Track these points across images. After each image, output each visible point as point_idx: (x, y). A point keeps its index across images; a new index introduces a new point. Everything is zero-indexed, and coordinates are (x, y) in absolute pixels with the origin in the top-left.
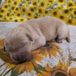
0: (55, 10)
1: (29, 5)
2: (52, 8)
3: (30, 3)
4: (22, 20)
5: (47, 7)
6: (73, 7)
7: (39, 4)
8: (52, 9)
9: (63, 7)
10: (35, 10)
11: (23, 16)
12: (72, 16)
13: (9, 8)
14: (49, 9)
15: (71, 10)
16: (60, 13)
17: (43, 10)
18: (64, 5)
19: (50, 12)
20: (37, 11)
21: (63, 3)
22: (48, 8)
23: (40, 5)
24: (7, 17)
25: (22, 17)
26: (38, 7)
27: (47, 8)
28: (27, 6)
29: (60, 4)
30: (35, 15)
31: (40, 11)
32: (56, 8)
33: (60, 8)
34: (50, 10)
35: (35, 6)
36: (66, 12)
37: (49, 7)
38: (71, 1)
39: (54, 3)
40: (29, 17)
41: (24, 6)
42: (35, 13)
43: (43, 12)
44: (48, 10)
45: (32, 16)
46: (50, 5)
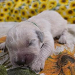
33: (63, 9)
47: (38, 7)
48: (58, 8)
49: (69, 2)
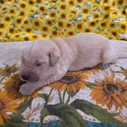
0: (80, 23)
1: (45, 17)
2: (76, 20)
3: (46, 14)
4: (35, 37)
5: (69, 19)
6: (99, 19)
7: (58, 16)
8: (76, 22)
9: (88, 19)
10: (53, 23)
11: (35, 31)
12: (99, 29)
13: (12, 21)
14: (73, 21)
15: (97, 21)
16: (86, 25)
17: (65, 23)
18: (90, 16)
19: (74, 25)
20: (57, 25)
21: (88, 14)
22: (71, 21)
23: (60, 16)
24: (9, 34)
25: (34, 33)
26: (57, 19)
27: (69, 21)
28: (42, 18)
29: (85, 16)
30: (54, 29)
31: (61, 24)
32: (80, 21)
33: (85, 20)
34: (73, 23)
35: (53, 18)
36: (93, 24)
37: (71, 19)
38: (97, 12)
39: (77, 14)
40: (45, 33)
41: (37, 18)
42: (54, 26)
43: (65, 25)
44: (71, 22)
45: (49, 31)
46: (73, 16)
47: (56, 17)
48: (80, 18)
49: (91, 13)
